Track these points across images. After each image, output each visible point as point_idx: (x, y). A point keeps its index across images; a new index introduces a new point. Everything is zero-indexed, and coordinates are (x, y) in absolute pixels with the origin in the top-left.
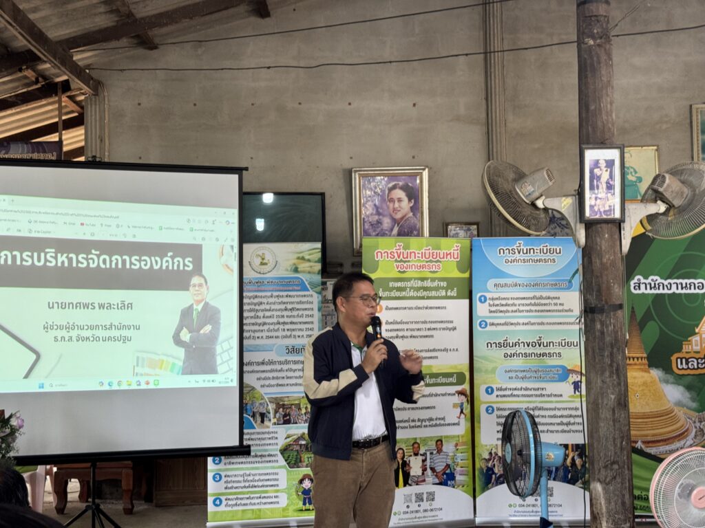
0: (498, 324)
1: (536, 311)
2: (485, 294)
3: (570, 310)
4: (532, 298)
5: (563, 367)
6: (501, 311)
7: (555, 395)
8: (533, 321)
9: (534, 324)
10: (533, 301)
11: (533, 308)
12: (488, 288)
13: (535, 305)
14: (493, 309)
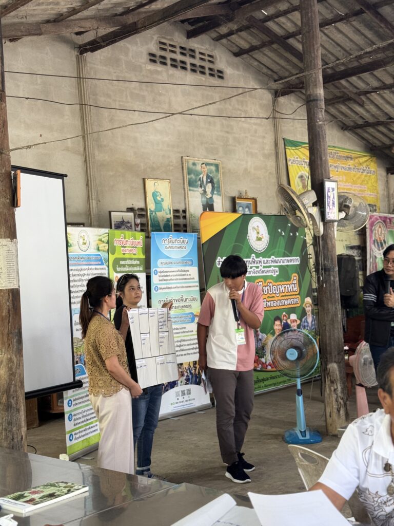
0: (164, 288)
1: (180, 279)
2: (157, 269)
3: (193, 279)
4: (177, 271)
5: (192, 313)
6: (165, 280)
7: (190, 331)
8: (179, 285)
9: (179, 287)
10: (178, 273)
11: (178, 277)
12: (158, 265)
13: (179, 275)
14: (161, 278)
